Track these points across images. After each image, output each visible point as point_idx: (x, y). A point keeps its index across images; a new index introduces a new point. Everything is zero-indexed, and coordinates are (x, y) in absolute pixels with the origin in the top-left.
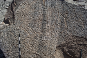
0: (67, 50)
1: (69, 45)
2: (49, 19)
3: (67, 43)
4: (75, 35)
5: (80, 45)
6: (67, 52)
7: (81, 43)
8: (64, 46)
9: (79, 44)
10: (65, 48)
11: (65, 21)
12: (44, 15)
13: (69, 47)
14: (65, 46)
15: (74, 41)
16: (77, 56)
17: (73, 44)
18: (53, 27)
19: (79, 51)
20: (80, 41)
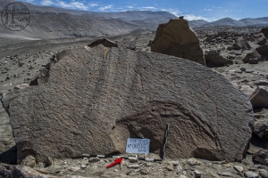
0: (138, 128)
1: (143, 117)
2: (110, 78)
3: (139, 114)
4: (155, 99)
5: (166, 116)
6: (139, 131)
7: (168, 113)
8: (132, 120)
9: (162, 116)
10: (134, 123)
11: (139, 79)
12: (102, 72)
13: (143, 122)
14: (134, 120)
15: (153, 110)
16: (158, 138)
17: (150, 116)
18: (116, 90)
19: (162, 129)
20: (165, 110)
